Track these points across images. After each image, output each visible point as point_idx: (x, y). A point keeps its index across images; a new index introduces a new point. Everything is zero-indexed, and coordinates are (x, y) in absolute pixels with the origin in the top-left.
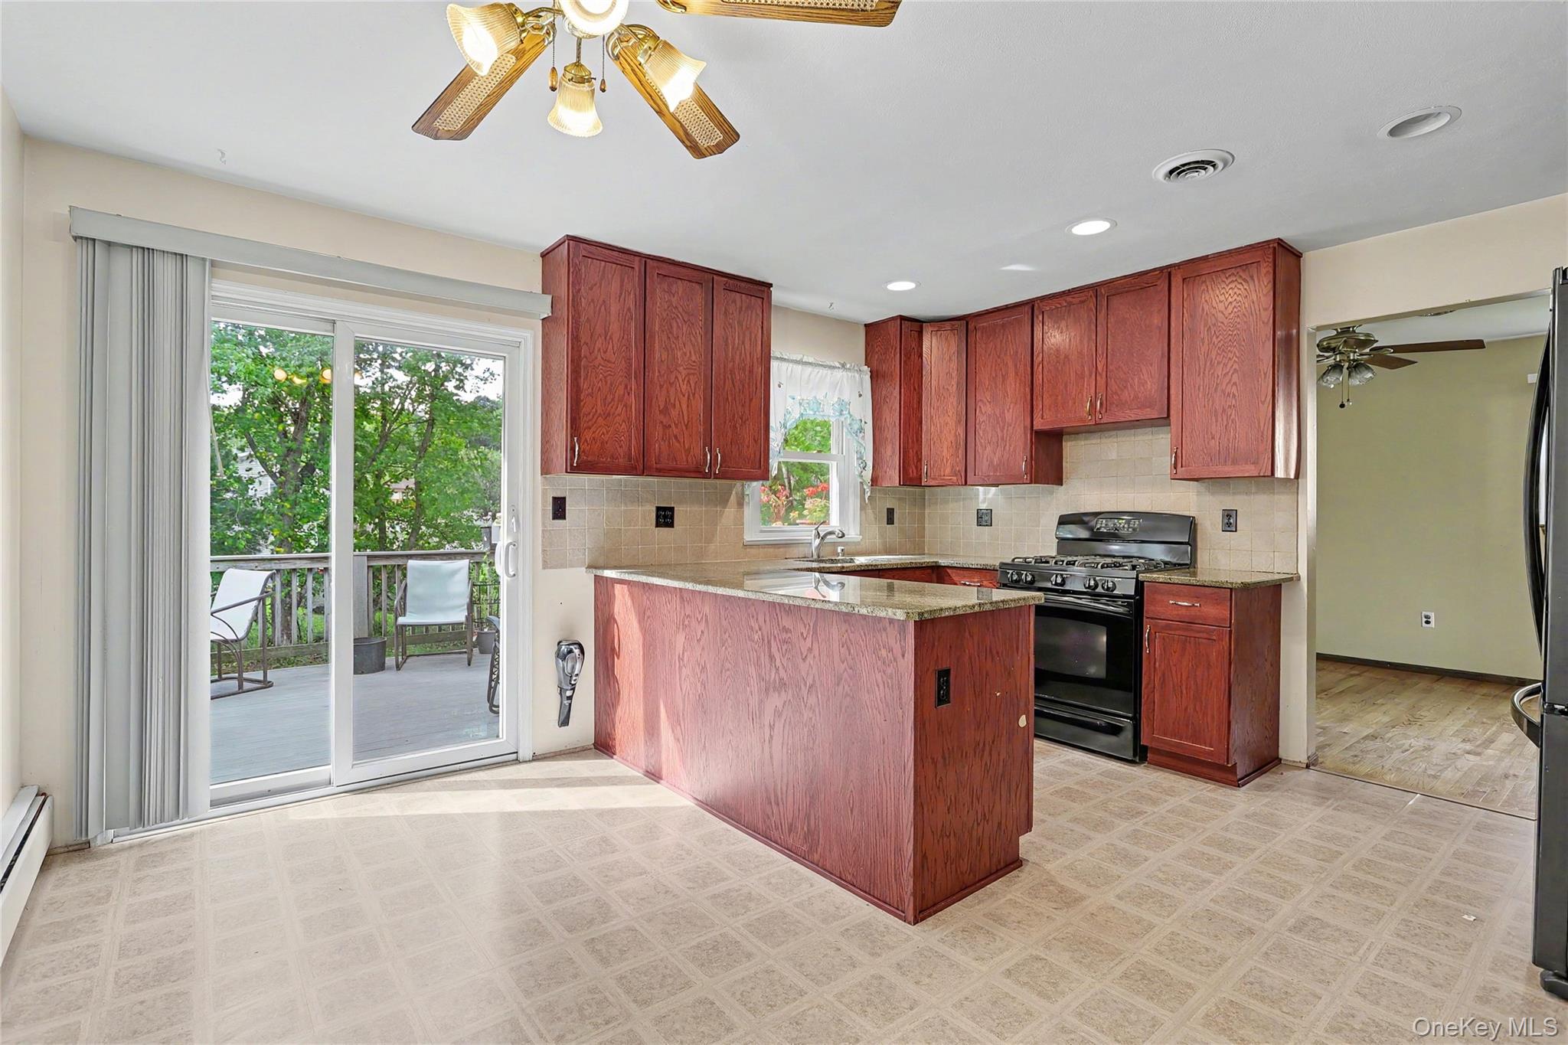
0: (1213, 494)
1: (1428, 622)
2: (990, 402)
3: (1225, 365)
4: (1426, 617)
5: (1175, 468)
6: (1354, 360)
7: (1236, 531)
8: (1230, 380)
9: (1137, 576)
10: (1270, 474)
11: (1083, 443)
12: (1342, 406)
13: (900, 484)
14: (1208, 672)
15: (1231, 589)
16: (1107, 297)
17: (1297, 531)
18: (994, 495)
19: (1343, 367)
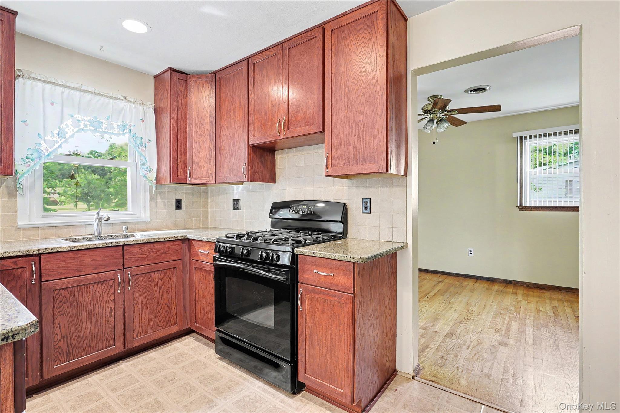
0: (357, 187)
1: (471, 254)
2: (227, 128)
3: (357, 90)
4: (470, 251)
5: (327, 168)
6: (439, 117)
7: (370, 213)
8: (360, 101)
9: (293, 250)
10: (385, 170)
11: (286, 155)
12: (434, 143)
13: (170, 182)
14: (339, 328)
15: (354, 263)
16: (289, 49)
17: (406, 213)
18: (241, 190)
19: (434, 121)
